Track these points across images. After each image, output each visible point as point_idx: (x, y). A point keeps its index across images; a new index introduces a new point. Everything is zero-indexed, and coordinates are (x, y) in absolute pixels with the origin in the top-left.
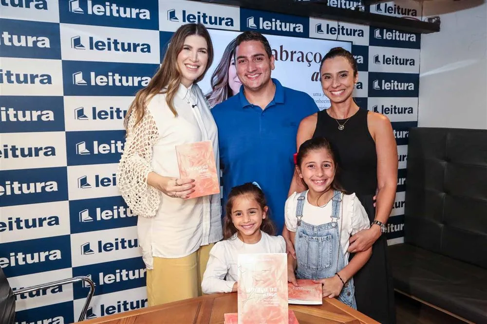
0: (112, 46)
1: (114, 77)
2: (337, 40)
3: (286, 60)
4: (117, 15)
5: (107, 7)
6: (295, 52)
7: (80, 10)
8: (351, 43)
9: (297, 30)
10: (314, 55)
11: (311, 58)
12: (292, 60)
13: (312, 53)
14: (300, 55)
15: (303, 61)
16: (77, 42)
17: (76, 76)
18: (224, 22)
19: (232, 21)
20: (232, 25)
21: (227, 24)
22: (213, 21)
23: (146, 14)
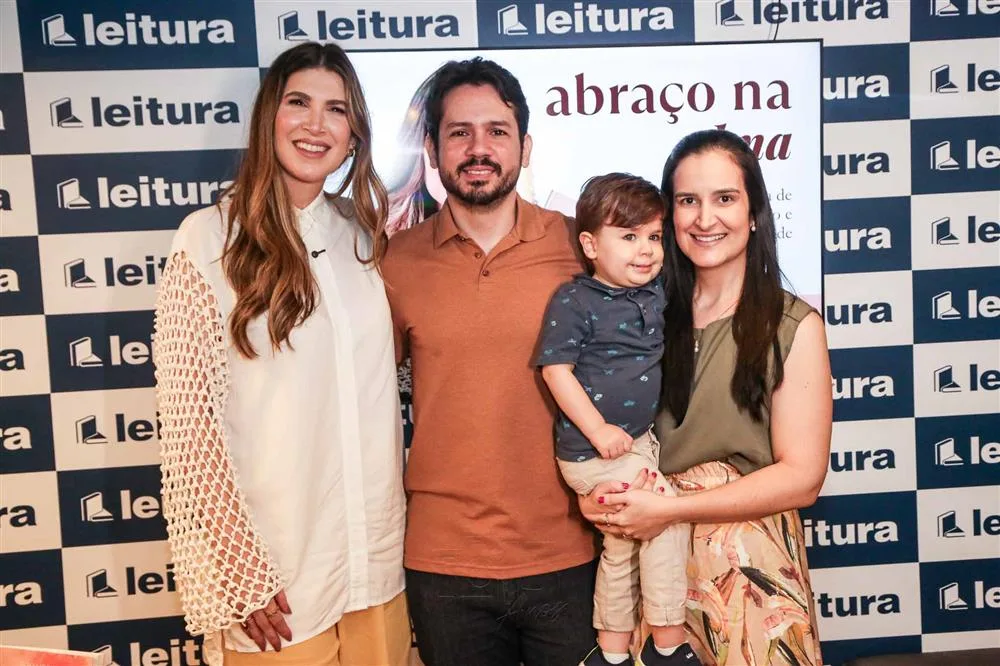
0: (146, 113)
1: (154, 187)
2: (775, 41)
3: (597, 111)
4: (154, 41)
5: (128, 24)
6: (625, 88)
7: (68, 38)
8: (818, 44)
9: (654, 24)
10: (686, 90)
11: (676, 98)
12: (615, 109)
13: (680, 86)
14: (642, 94)
15: (650, 109)
16: (64, 113)
17: (64, 188)
18: (430, 29)
19: (454, 22)
20: (455, 32)
21: (439, 32)
22: (401, 28)
23: (224, 32)
